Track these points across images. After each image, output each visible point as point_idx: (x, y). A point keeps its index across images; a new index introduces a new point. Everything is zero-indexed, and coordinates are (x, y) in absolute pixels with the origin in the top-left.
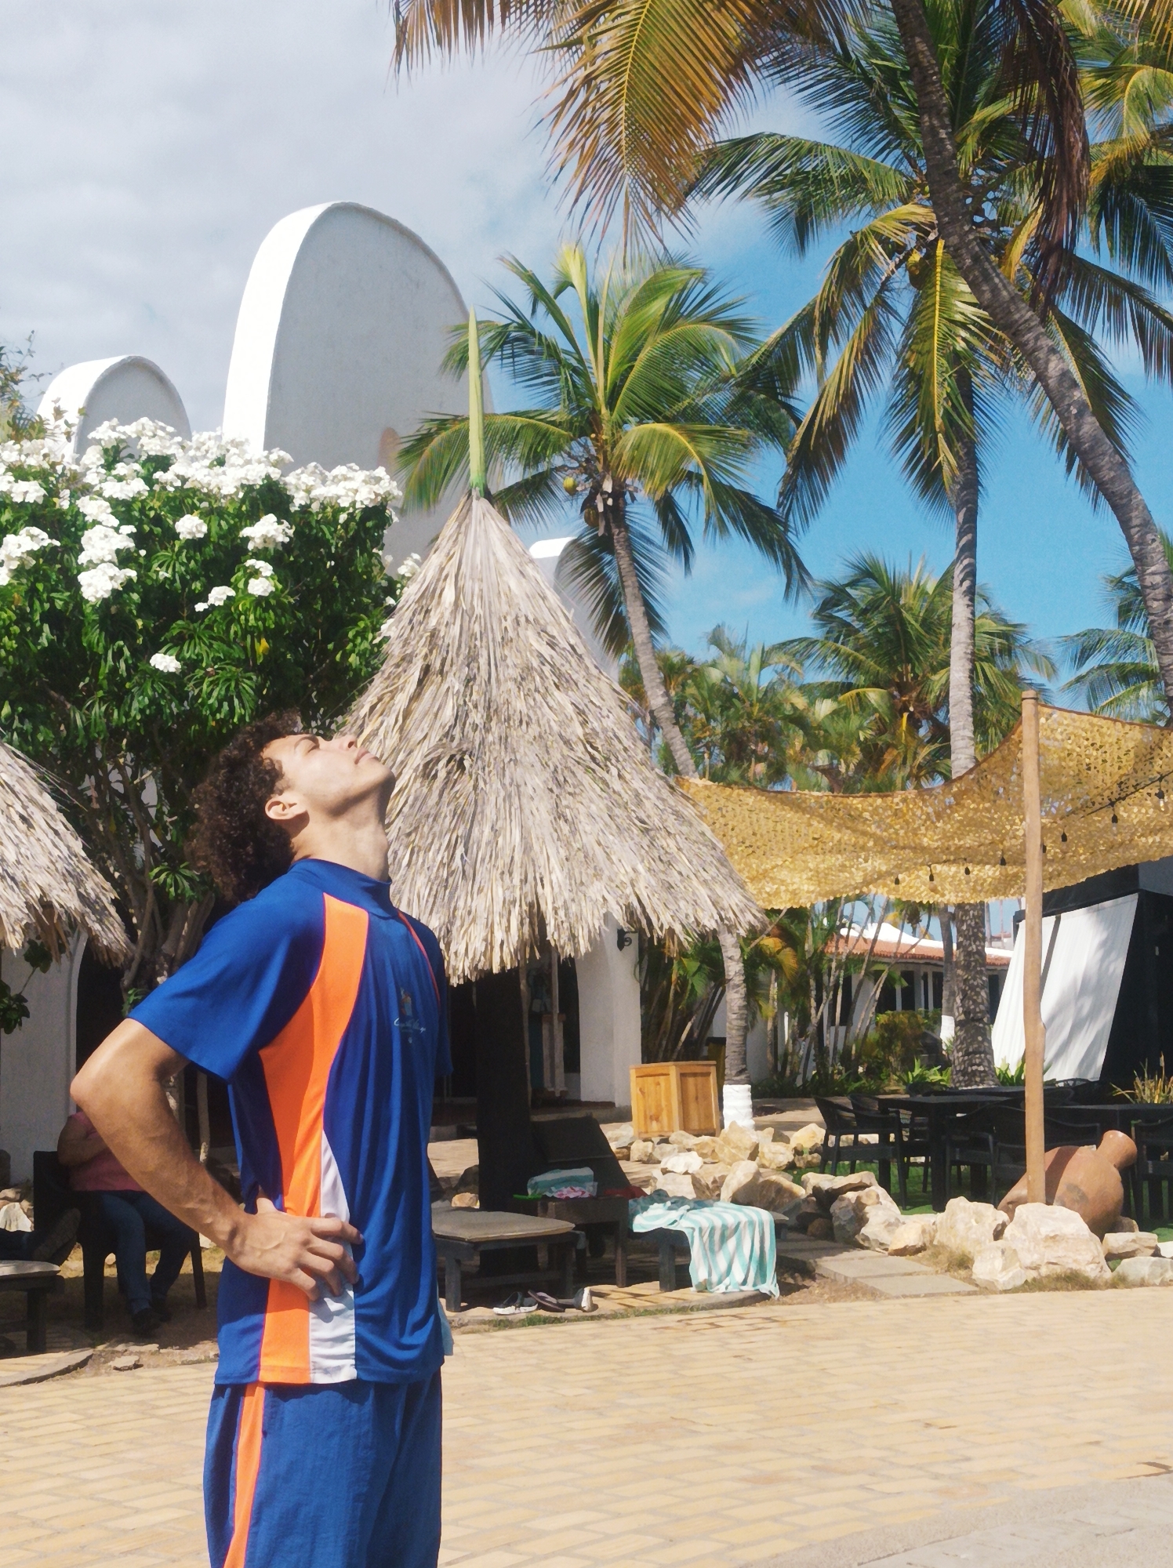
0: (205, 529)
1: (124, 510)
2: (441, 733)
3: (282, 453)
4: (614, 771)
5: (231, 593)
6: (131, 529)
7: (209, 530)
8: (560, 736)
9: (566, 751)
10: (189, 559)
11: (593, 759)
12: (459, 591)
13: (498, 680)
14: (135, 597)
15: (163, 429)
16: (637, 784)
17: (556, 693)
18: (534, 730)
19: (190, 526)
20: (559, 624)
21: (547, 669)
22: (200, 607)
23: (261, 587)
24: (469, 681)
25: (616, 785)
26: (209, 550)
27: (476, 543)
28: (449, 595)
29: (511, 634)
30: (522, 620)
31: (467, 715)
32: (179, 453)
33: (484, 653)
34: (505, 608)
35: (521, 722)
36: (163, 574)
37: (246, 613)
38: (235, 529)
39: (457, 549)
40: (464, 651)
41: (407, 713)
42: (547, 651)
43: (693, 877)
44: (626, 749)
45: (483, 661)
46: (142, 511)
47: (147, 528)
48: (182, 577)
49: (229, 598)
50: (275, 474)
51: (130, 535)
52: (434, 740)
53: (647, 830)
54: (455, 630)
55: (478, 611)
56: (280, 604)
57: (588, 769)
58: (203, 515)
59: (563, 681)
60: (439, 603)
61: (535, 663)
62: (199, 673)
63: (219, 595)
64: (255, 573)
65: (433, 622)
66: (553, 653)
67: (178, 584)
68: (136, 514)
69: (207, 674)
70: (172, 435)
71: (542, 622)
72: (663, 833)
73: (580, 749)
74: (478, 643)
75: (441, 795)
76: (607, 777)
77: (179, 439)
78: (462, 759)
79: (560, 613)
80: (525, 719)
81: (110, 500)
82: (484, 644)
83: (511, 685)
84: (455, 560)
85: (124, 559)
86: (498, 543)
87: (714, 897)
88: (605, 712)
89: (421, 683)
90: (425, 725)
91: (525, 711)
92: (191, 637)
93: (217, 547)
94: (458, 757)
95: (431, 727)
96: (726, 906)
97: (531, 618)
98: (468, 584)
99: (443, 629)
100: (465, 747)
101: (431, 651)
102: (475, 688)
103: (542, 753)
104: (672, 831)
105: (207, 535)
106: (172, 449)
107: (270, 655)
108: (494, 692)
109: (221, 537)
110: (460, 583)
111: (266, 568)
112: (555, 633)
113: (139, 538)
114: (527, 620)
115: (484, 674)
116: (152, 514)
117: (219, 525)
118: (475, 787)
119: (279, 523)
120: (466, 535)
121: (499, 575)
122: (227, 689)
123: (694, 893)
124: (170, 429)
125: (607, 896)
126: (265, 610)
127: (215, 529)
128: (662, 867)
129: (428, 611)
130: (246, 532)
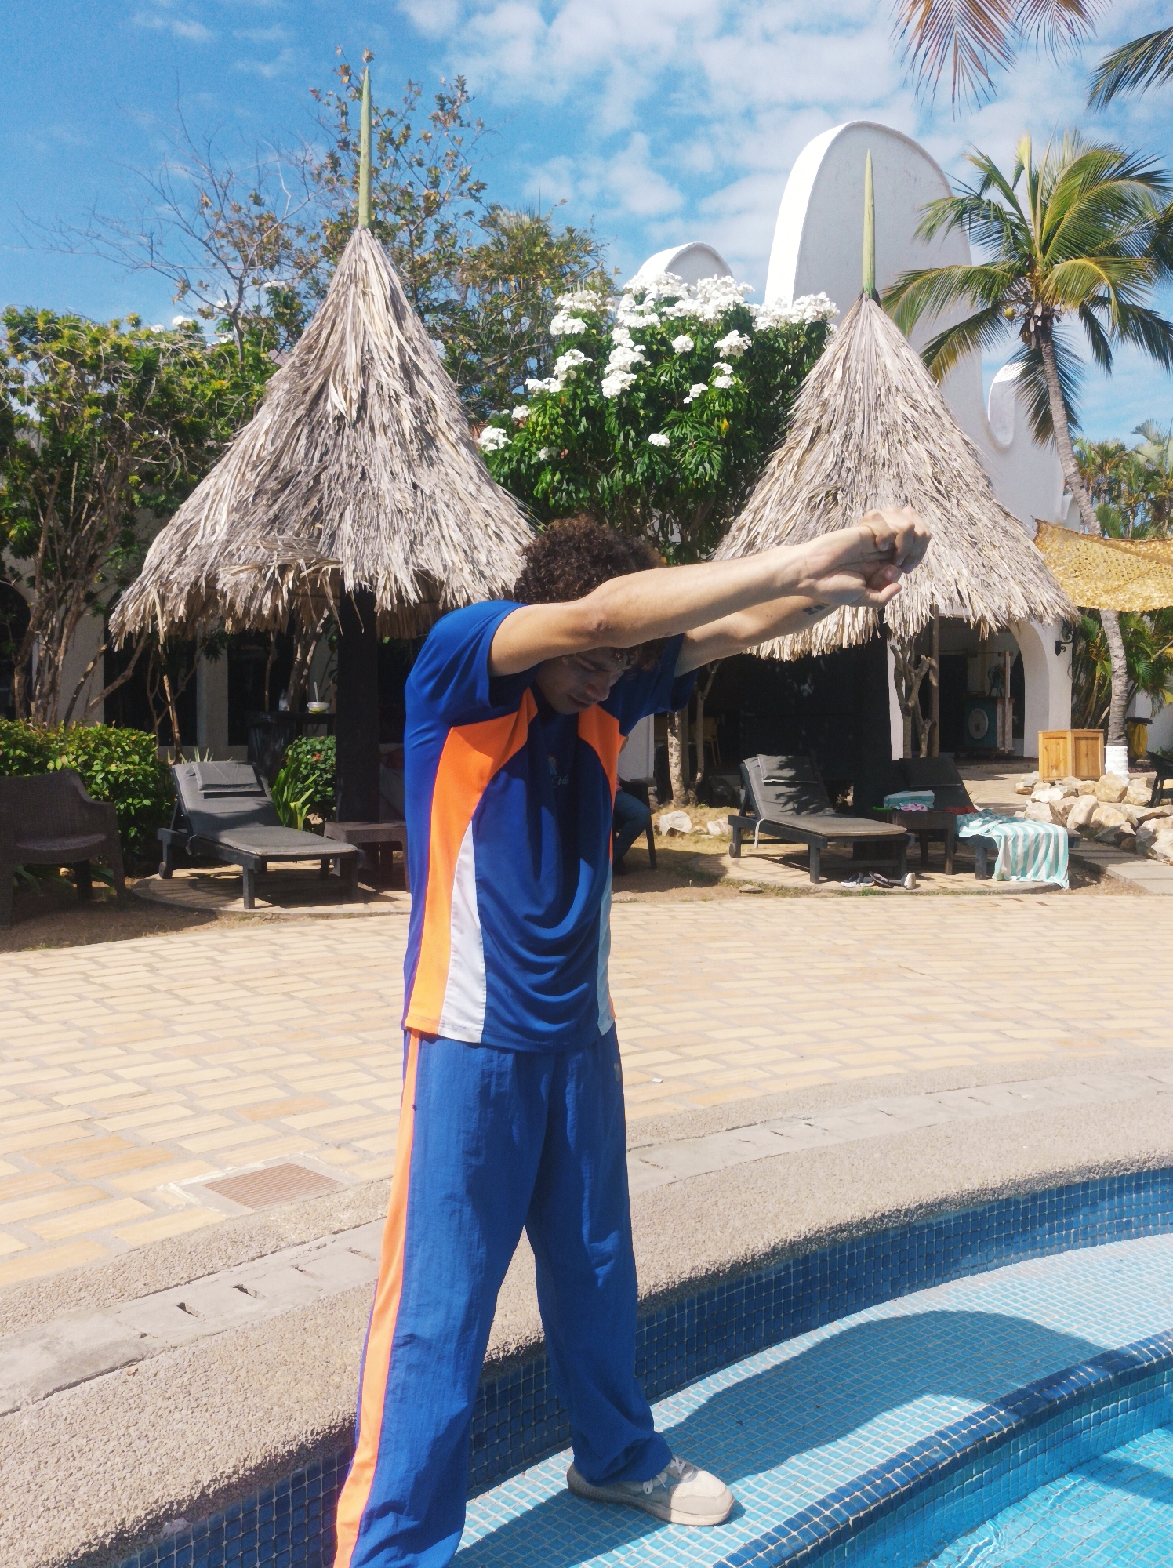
0: (692, 344)
1: (638, 336)
2: (823, 475)
3: (746, 285)
4: (954, 501)
5: (705, 388)
6: (643, 347)
7: (695, 345)
8: (915, 475)
9: (917, 486)
10: (682, 367)
11: (939, 491)
12: (846, 370)
13: (869, 436)
14: (642, 395)
15: (673, 278)
16: (973, 509)
17: (914, 443)
18: (894, 470)
19: (682, 343)
20: (923, 391)
21: (909, 426)
22: (687, 401)
23: (722, 382)
24: (847, 437)
25: (955, 511)
26: (695, 360)
27: (862, 333)
28: (838, 374)
29: (883, 399)
30: (893, 389)
31: (843, 462)
32: (685, 294)
33: (861, 416)
34: (880, 380)
35: (884, 464)
36: (663, 378)
37: (713, 401)
38: (712, 343)
39: (847, 340)
40: (845, 415)
41: (800, 463)
42: (909, 412)
43: (1010, 578)
44: (967, 485)
45: (859, 421)
46: (652, 335)
47: (655, 347)
48: (676, 380)
49: (703, 391)
50: (740, 300)
51: (642, 352)
52: (818, 481)
53: (976, 543)
54: (840, 399)
55: (859, 384)
56: (738, 394)
57: (933, 499)
58: (694, 335)
59: (919, 433)
60: (831, 381)
61: (900, 420)
62: (684, 447)
63: (696, 390)
64: (720, 373)
65: (826, 394)
66: (915, 413)
67: (674, 386)
68: (648, 338)
69: (690, 447)
70: (681, 282)
71: (909, 390)
72: (990, 547)
73: (928, 485)
74: (857, 408)
75: (818, 521)
76: (947, 504)
77: (686, 285)
78: (836, 493)
79: (924, 383)
80: (887, 462)
81: (629, 328)
82: (861, 408)
83: (878, 437)
84: (846, 346)
85: (636, 368)
86: (879, 332)
87: (1026, 594)
88: (954, 456)
89: (813, 440)
90: (813, 471)
91: (887, 457)
92: (680, 422)
93: (701, 357)
94: (833, 492)
95: (817, 472)
96: (1038, 601)
97: (901, 388)
98: (854, 364)
99: (832, 399)
100: (839, 484)
101: (822, 416)
102: (852, 441)
103: (897, 488)
104: (997, 544)
105: (694, 349)
106: (680, 292)
107: (731, 431)
108: (865, 443)
109: (703, 350)
110: (847, 365)
111: (728, 368)
112: (919, 399)
113: (648, 354)
114: (897, 390)
115: (858, 430)
116: (659, 337)
117: (703, 342)
118: (844, 514)
119: (741, 335)
120: (855, 328)
121: (878, 356)
122: (702, 458)
123: (1009, 591)
124: (678, 277)
125: (935, 592)
126: (727, 399)
127: (699, 344)
128: (983, 570)
129: (823, 387)
130: (719, 344)
